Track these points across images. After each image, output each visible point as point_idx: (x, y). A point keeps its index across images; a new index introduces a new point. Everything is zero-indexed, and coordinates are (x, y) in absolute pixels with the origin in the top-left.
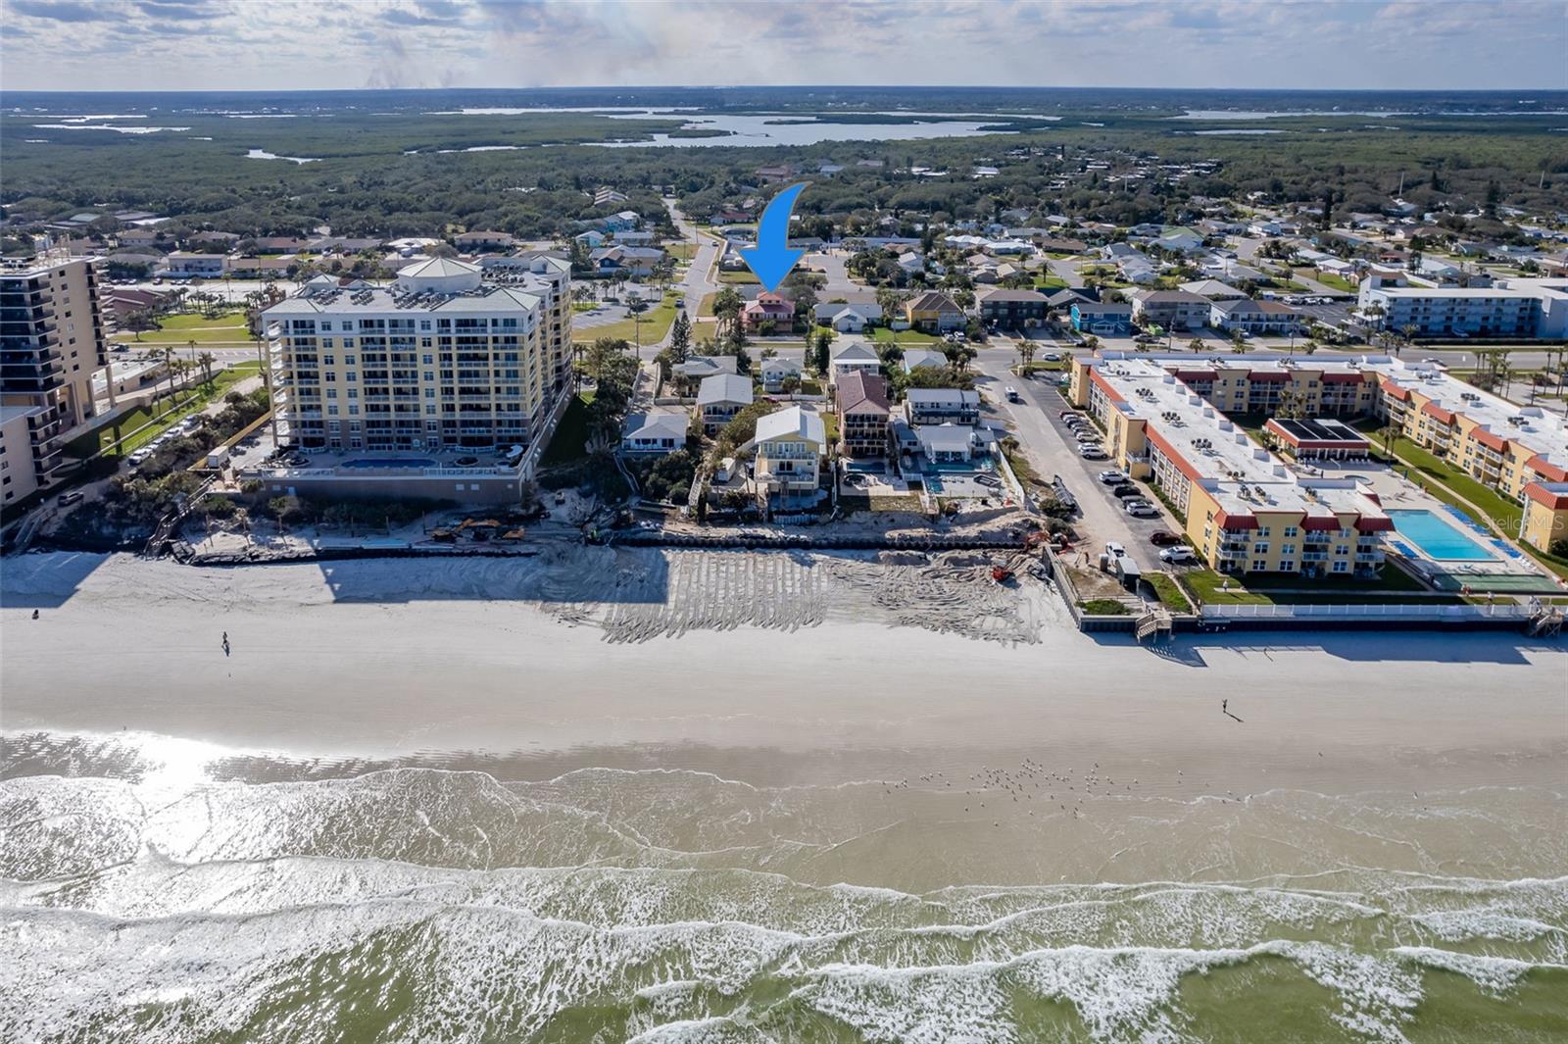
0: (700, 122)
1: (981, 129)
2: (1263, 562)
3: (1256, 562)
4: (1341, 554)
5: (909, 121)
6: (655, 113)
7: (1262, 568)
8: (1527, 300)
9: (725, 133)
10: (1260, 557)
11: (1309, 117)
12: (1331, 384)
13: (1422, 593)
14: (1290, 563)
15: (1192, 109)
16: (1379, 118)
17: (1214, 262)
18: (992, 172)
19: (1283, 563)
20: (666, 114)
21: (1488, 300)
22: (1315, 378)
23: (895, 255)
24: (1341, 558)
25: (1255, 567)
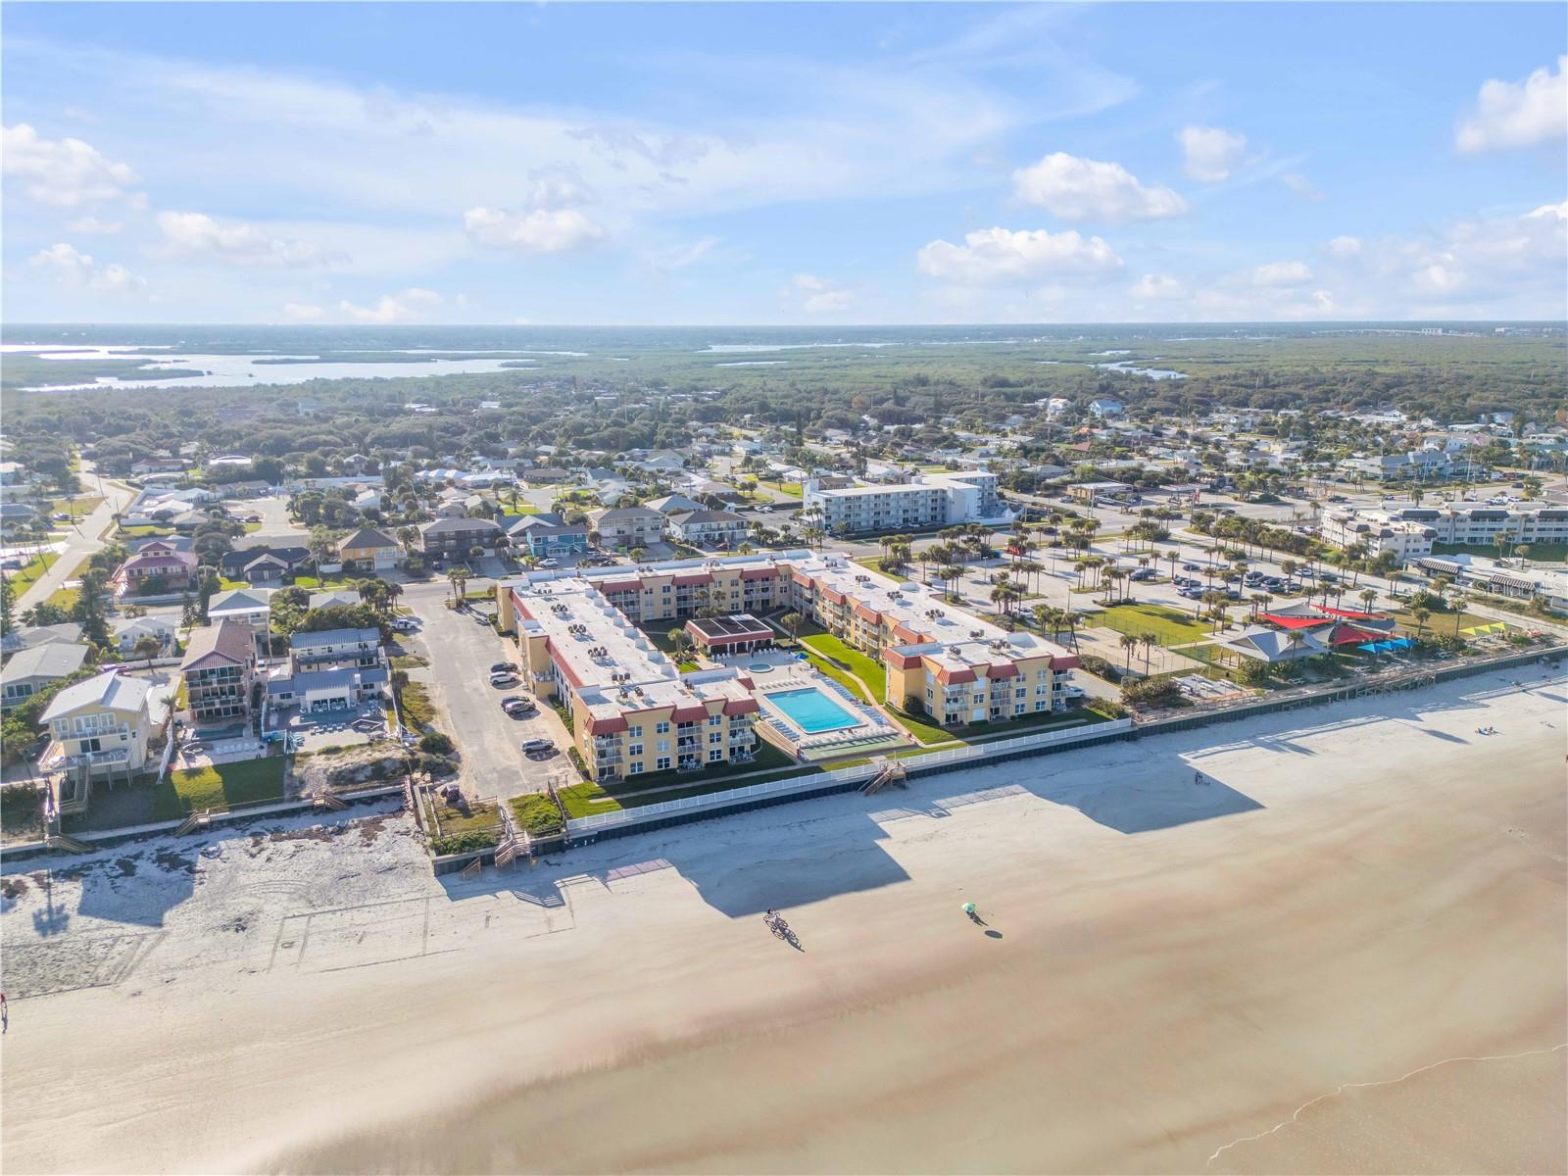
0: (167, 362)
1: (503, 366)
2: (640, 764)
3: (633, 765)
4: (714, 743)
5: (427, 359)
6: (110, 352)
7: (640, 770)
8: (936, 491)
9: (199, 374)
10: (636, 759)
11: (816, 348)
12: (751, 581)
13: (790, 768)
14: (667, 760)
15: (715, 344)
16: (874, 348)
17: (690, 480)
18: (495, 405)
19: (660, 761)
20: (124, 353)
21: (907, 494)
22: (736, 577)
23: (351, 494)
24: (715, 747)
25: (633, 771)
